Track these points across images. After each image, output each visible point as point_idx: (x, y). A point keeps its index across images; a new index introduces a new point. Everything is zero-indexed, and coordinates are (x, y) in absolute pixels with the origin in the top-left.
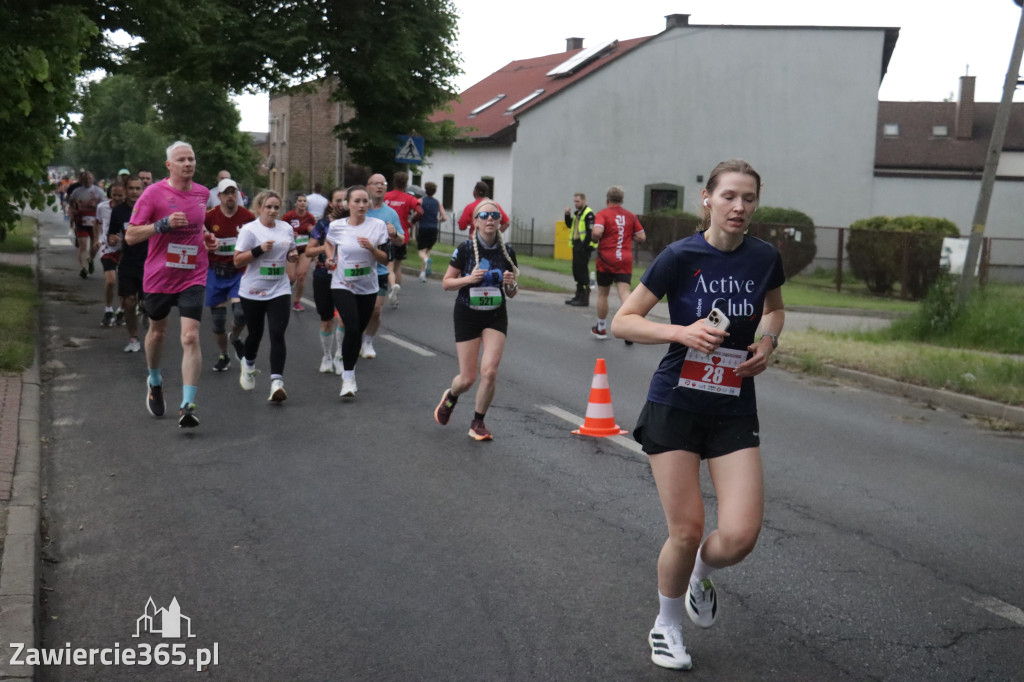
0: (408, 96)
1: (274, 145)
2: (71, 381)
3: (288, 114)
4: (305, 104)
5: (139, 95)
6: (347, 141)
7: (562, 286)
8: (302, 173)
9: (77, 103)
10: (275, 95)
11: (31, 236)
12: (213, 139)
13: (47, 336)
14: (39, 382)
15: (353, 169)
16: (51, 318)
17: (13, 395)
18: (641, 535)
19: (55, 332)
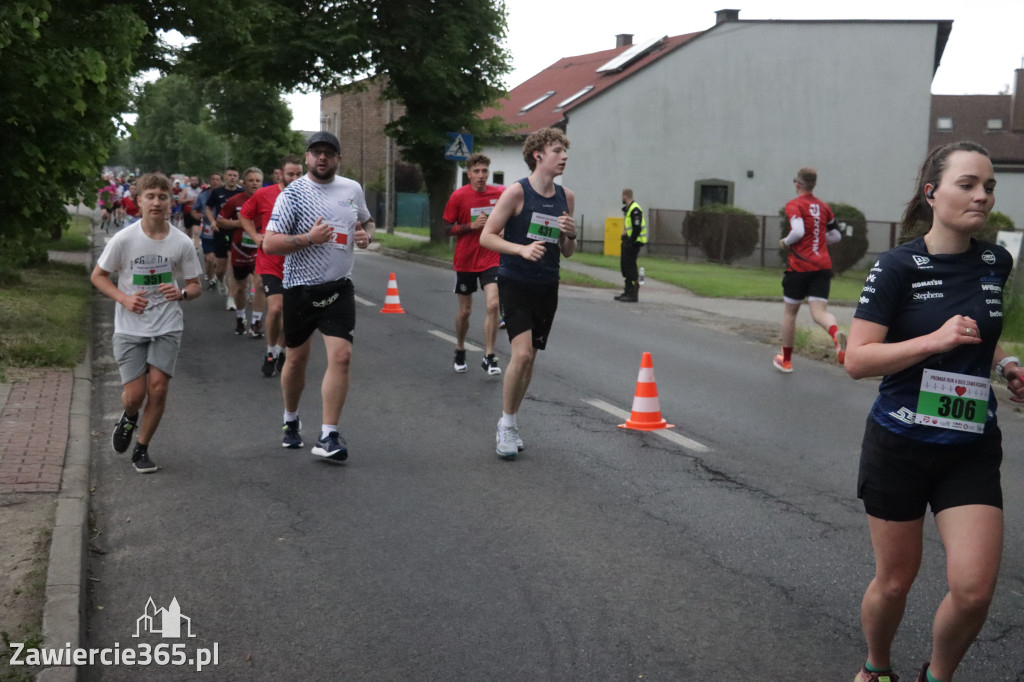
0: (456, 93)
3: (339, 112)
4: (355, 103)
5: (192, 94)
6: (397, 139)
7: (611, 282)
8: (353, 171)
9: (131, 103)
10: (326, 93)
11: (87, 234)
12: (266, 138)
13: (99, 333)
14: (90, 377)
15: (403, 166)
16: (104, 315)
17: (65, 390)
18: (686, 528)
19: (107, 328)
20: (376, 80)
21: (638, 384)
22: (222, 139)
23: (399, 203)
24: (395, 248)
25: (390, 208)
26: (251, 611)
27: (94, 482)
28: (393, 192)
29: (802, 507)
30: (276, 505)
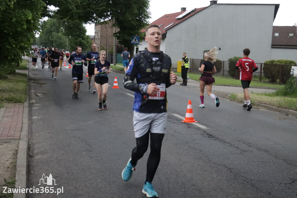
0: (135, 24)
1: (96, 39)
2: (37, 106)
3: (100, 30)
4: (105, 27)
5: (57, 25)
6: (116, 38)
7: (179, 80)
8: (104, 47)
9: (39, 27)
10: (96, 24)
11: (27, 65)
12: (79, 37)
13: (31, 93)
14: (28, 106)
15: (119, 46)
16: (32, 88)
17: (21, 110)
18: (201, 151)
19: (33, 92)
20: (111, 20)
21: (187, 109)
22: (66, 38)
23: (117, 57)
24: (116, 70)
25: (115, 58)
26: (75, 174)
27: (30, 136)
28: (116, 53)
29: (234, 145)
30: (82, 143)
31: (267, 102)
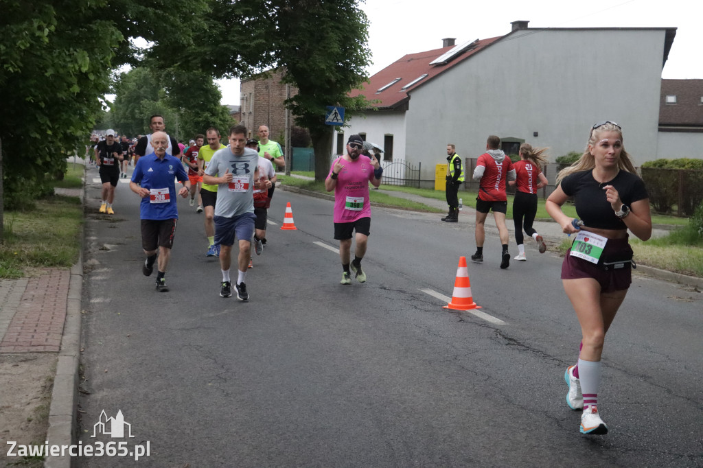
0: (333, 79)
1: (244, 114)
2: (103, 273)
3: (253, 95)
4: (264, 86)
5: (153, 81)
6: (291, 111)
7: (440, 208)
9: (111, 87)
10: (243, 79)
11: (81, 177)
12: (203, 110)
13: (88, 243)
14: (82, 273)
15: (297, 130)
16: (91, 231)
18: (489, 377)
19: (94, 240)
20: (278, 71)
21: (457, 278)
22: (174, 112)
23: (294, 155)
24: (291, 185)
26: (188, 434)
27: (83, 345)
28: (290, 147)
30: (207, 360)
31: (649, 259)
